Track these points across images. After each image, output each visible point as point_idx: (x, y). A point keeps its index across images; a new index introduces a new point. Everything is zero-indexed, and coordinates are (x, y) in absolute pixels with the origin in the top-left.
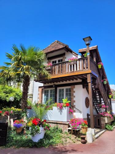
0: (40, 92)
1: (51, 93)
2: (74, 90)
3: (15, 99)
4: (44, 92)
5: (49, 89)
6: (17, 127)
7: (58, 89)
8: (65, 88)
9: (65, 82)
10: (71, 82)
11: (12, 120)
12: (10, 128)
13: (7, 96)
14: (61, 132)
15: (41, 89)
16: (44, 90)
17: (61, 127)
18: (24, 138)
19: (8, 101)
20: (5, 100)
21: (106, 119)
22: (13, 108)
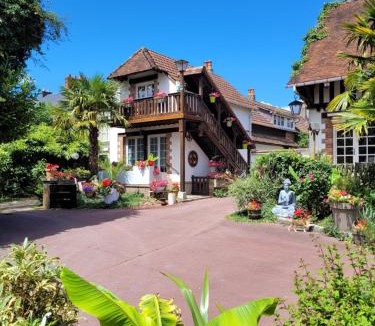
0: (121, 143)
1: (139, 143)
2: (171, 139)
3: (80, 153)
4: (127, 142)
5: (136, 138)
6: (87, 191)
7: (149, 137)
8: (159, 136)
9: (157, 128)
10: (167, 127)
11: (80, 183)
12: (79, 192)
13: (65, 149)
14: (143, 196)
15: (121, 138)
16: (128, 139)
17: (142, 191)
18: (98, 201)
19: (67, 158)
20: (63, 157)
21: (215, 181)
22: (79, 169)
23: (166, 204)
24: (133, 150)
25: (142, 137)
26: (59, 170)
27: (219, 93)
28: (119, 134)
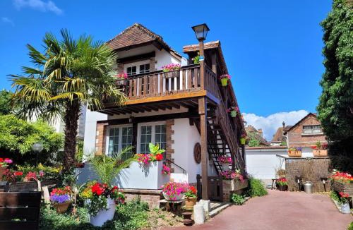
0: (100, 133)
2: (173, 128)
4: (108, 132)
5: (121, 127)
7: (140, 126)
8: (153, 125)
10: (167, 112)
11: (46, 189)
12: (44, 204)
13: (20, 142)
15: (101, 127)
16: (110, 128)
17: (145, 199)
21: (232, 182)
23: (191, 223)
24: (116, 141)
25: (130, 126)
26: (10, 166)
28: (99, 122)
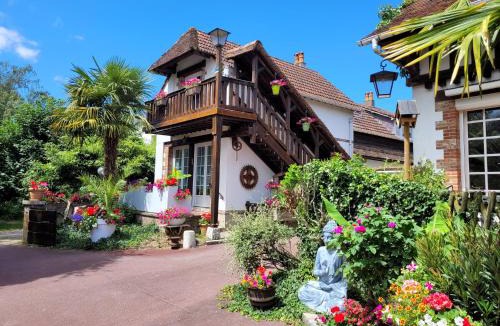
0: (166, 155)
1: (185, 155)
4: (174, 155)
5: (183, 149)
7: (197, 146)
8: (206, 145)
15: (167, 148)
16: (175, 150)
21: (275, 211)
23: (178, 247)
24: (180, 163)
25: (187, 147)
27: (285, 80)
28: (166, 144)
